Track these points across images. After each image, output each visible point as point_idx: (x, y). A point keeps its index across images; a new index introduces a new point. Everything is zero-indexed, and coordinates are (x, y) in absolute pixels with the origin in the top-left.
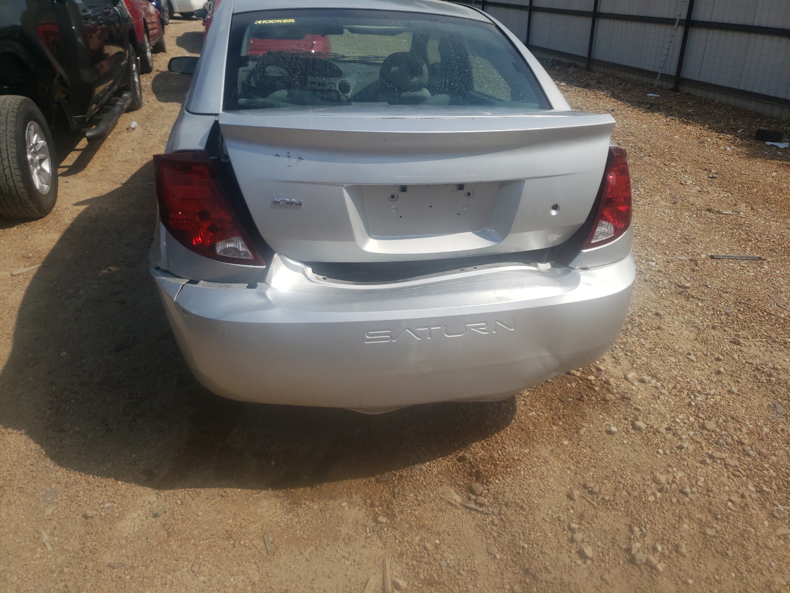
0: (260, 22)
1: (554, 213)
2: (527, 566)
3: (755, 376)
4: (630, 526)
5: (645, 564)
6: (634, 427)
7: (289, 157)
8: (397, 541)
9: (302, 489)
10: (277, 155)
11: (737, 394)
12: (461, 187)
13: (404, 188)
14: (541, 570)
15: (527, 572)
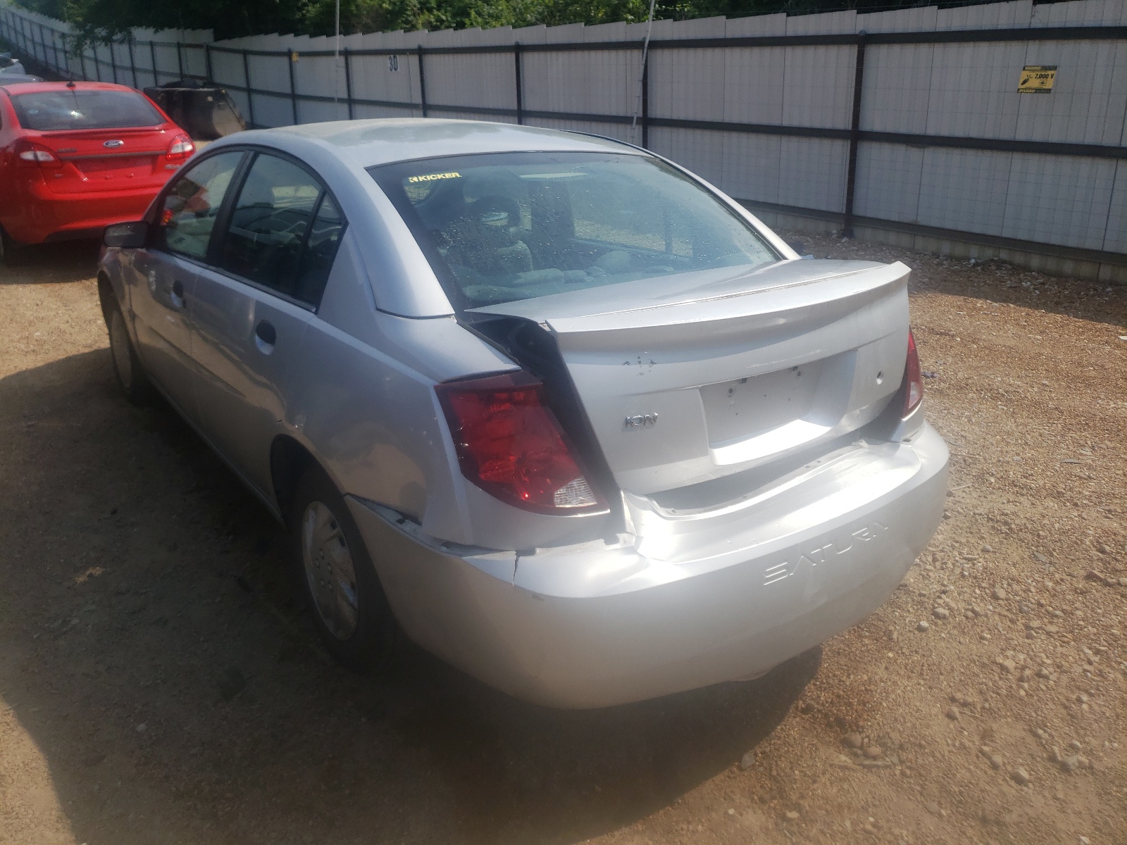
0: (415, 179)
1: (879, 381)
2: (980, 813)
3: (993, 527)
4: (1031, 731)
5: (1078, 768)
6: (937, 615)
7: (640, 362)
8: (828, 835)
9: (661, 812)
10: (627, 363)
11: (993, 552)
12: (795, 368)
13: (744, 380)
14: (999, 812)
15: (984, 821)
